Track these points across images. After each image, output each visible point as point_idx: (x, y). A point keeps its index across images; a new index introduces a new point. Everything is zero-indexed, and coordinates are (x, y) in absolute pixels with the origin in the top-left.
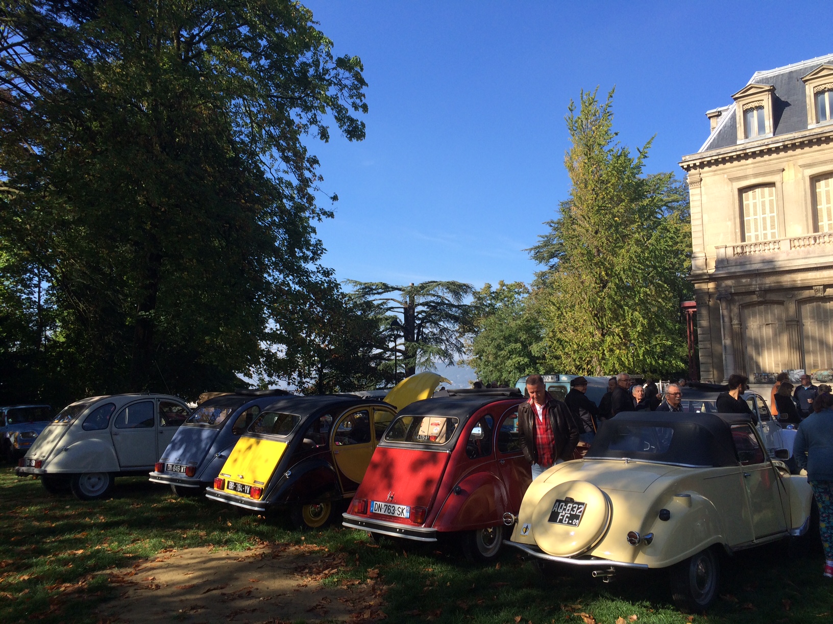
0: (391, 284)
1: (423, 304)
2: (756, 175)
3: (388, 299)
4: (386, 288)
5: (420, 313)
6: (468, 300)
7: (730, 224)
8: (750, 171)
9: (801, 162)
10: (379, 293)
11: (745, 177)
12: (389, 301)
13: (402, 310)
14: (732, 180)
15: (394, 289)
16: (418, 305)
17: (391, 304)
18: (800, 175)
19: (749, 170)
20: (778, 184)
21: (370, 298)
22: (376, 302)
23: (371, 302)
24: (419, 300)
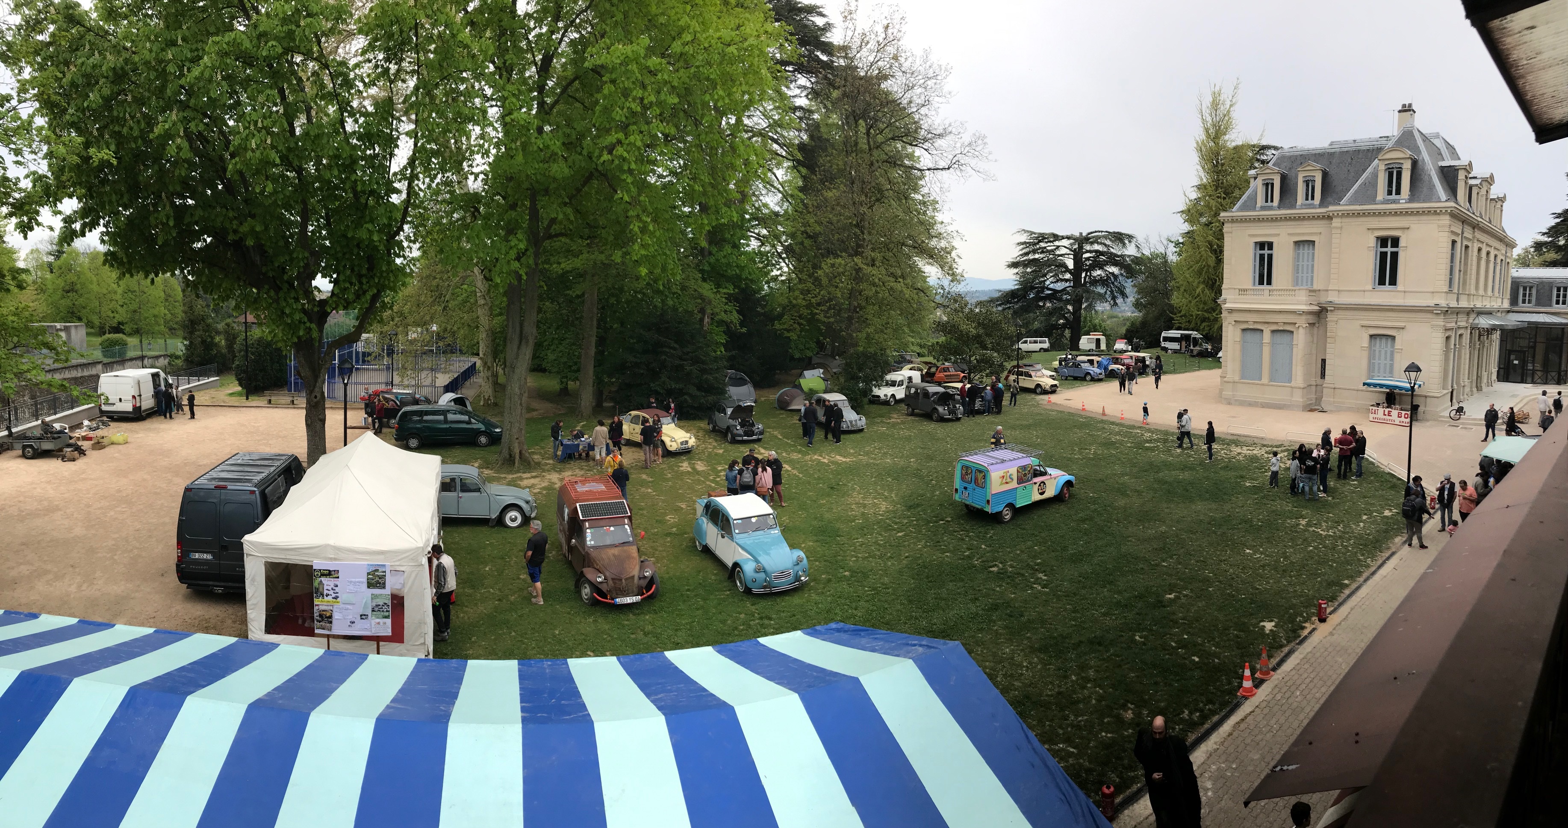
0: (1060, 234)
1: (1090, 252)
2: (1264, 235)
4: (1056, 237)
5: (1088, 259)
6: (1130, 250)
8: (1261, 232)
10: (1050, 242)
11: (1257, 236)
13: (1072, 257)
14: (1250, 236)
15: (1063, 238)
16: (1087, 252)
17: (1063, 251)
19: (1261, 229)
20: (1275, 244)
21: (1042, 245)
22: (1049, 248)
23: (1045, 248)
24: (1088, 247)
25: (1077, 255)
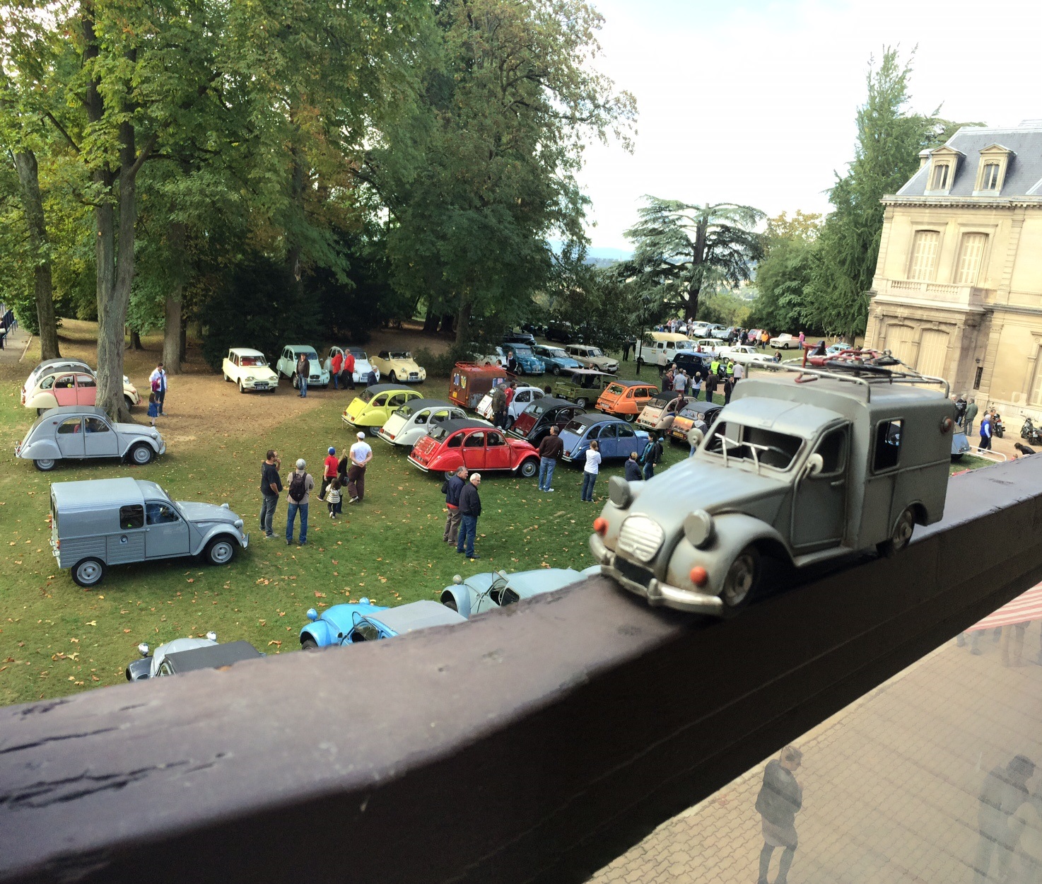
0: (685, 203)
1: (716, 225)
2: (929, 224)
3: (682, 216)
4: (680, 206)
5: (712, 233)
7: (904, 257)
8: (926, 219)
9: (960, 221)
10: (674, 210)
11: (921, 223)
12: (683, 218)
14: (913, 223)
16: (713, 225)
17: (687, 222)
18: (957, 231)
19: (926, 216)
20: (941, 234)
23: (667, 216)
24: (714, 220)
25: (701, 228)
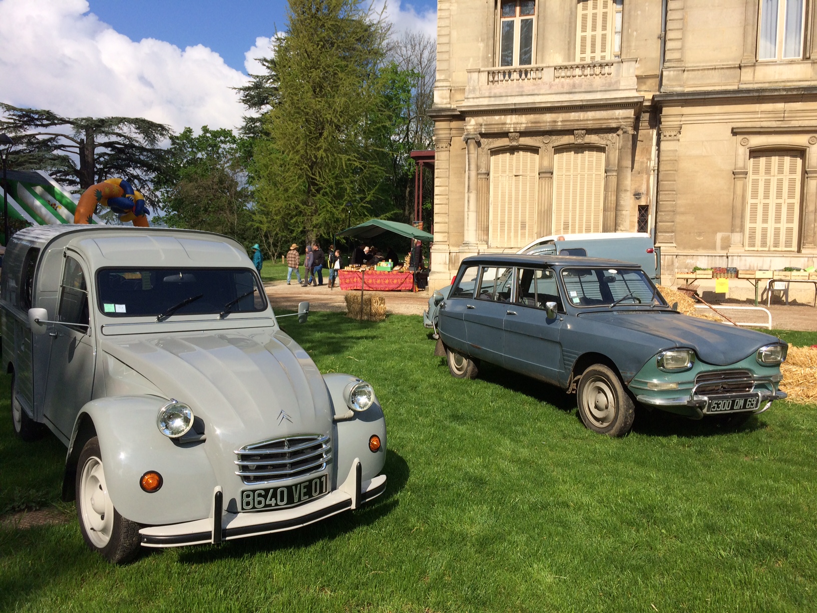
3: (57, 135)
4: (51, 118)
6: (164, 143)
7: (481, 45)
10: (43, 125)
12: (59, 137)
13: (77, 150)
15: (63, 121)
16: (99, 145)
21: (31, 131)
22: (40, 137)
23: (33, 136)
24: (101, 139)
25: (85, 149)
